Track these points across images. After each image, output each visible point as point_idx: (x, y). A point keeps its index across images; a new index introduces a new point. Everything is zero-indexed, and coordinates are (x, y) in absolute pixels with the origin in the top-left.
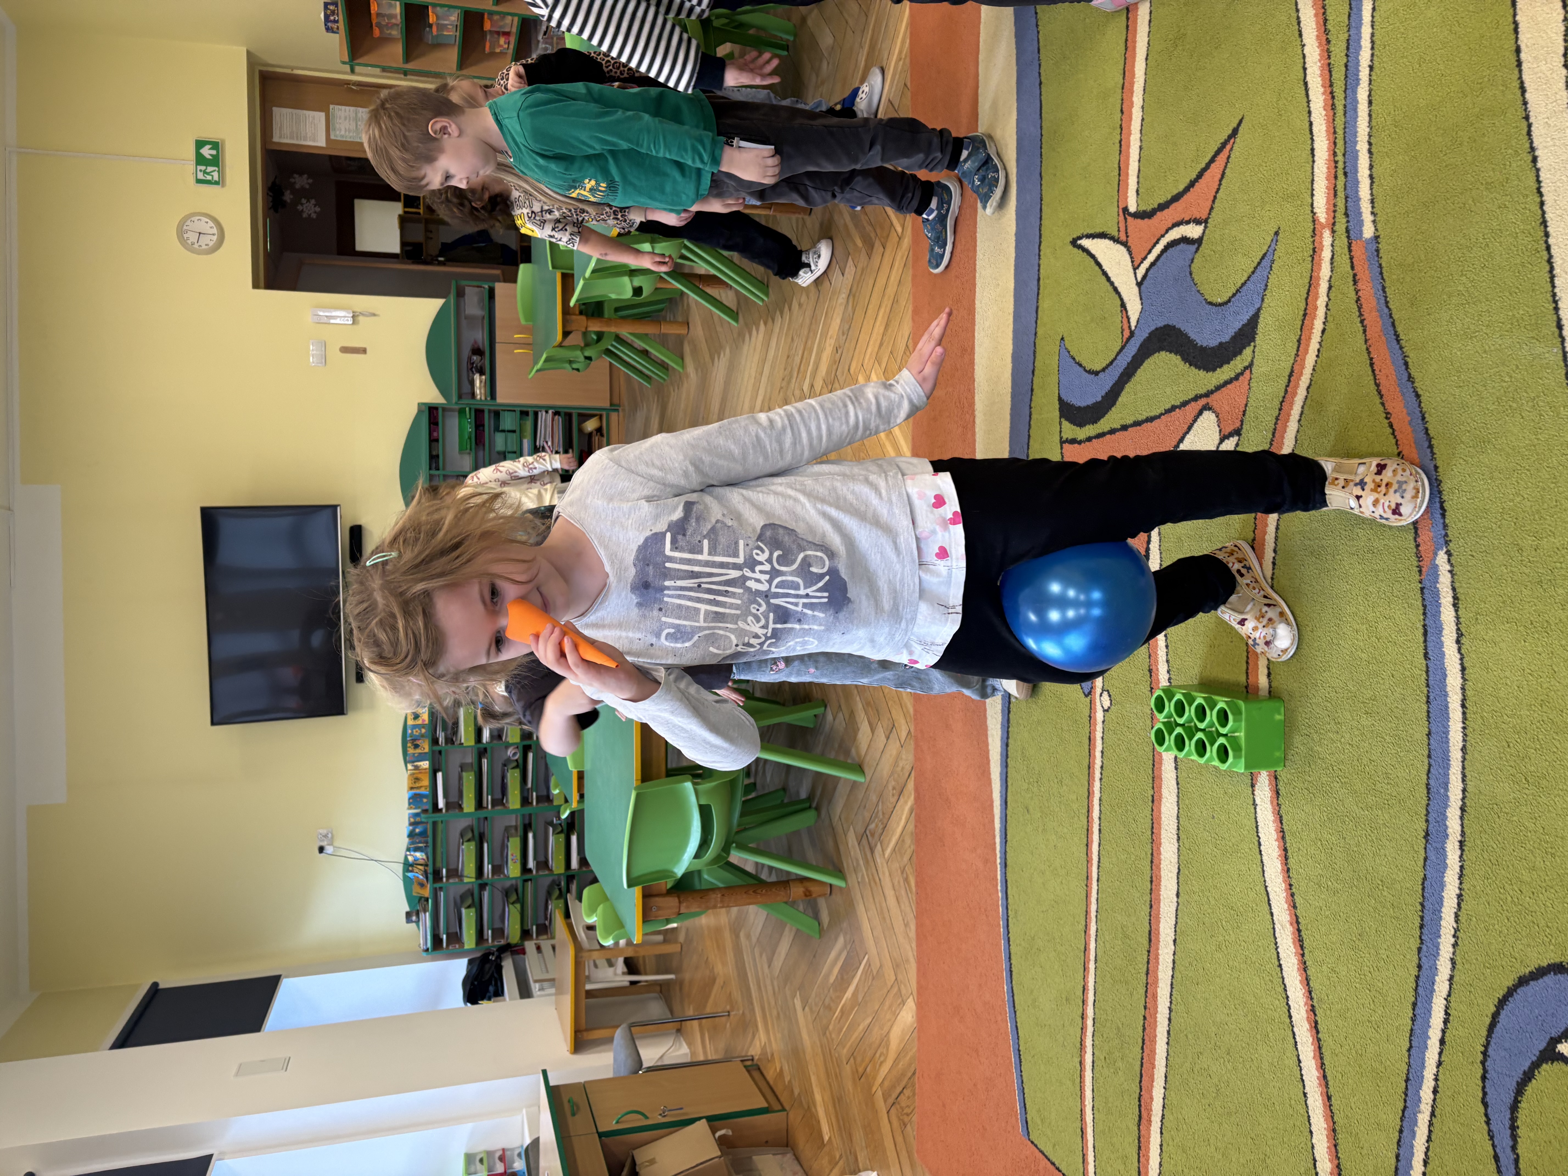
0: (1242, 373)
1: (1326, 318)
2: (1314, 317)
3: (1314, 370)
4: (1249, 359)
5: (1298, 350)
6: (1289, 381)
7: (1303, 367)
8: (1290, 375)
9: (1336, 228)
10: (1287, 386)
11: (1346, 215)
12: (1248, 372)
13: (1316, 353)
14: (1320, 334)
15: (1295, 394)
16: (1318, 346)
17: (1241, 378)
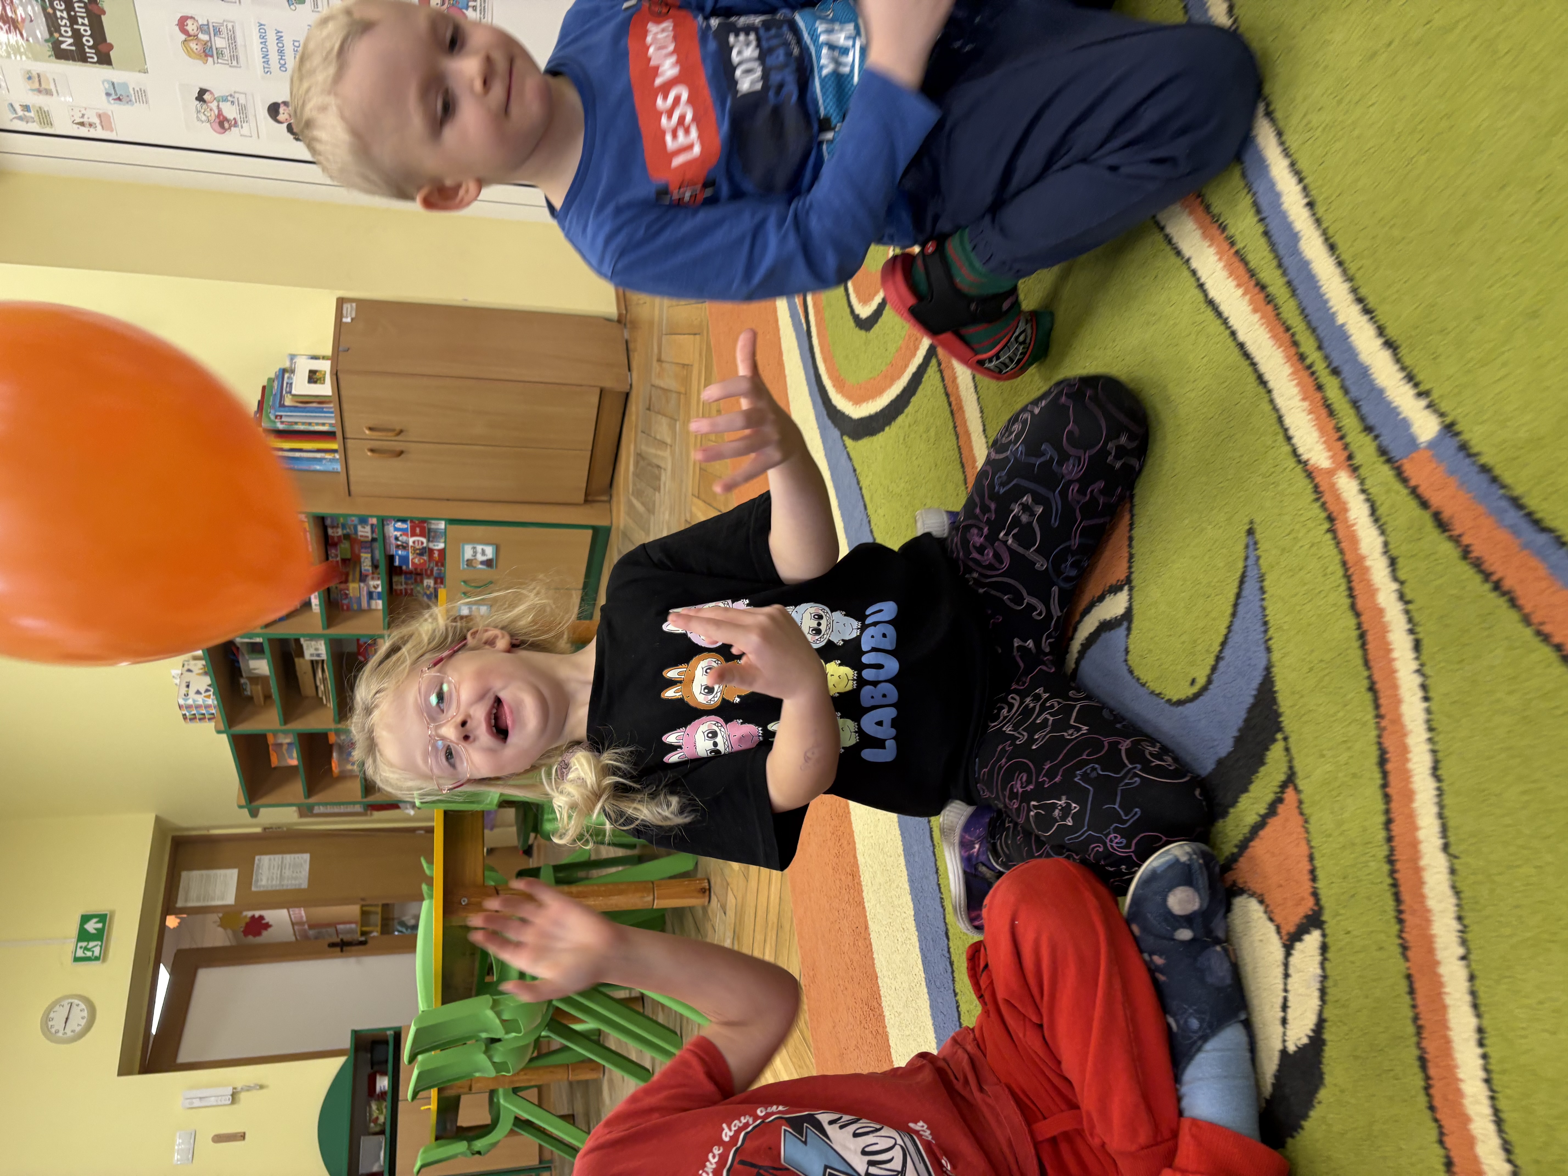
0: (1279, 800)
1: (1410, 620)
2: (1384, 630)
3: (1431, 729)
4: (1284, 768)
5: (1377, 706)
6: (1385, 774)
7: (1402, 733)
8: (1382, 761)
9: (1358, 460)
10: (1385, 786)
11: (1368, 429)
12: (1289, 793)
13: (1420, 694)
14: (1411, 655)
15: (1409, 795)
16: (1417, 680)
17: (1281, 808)
